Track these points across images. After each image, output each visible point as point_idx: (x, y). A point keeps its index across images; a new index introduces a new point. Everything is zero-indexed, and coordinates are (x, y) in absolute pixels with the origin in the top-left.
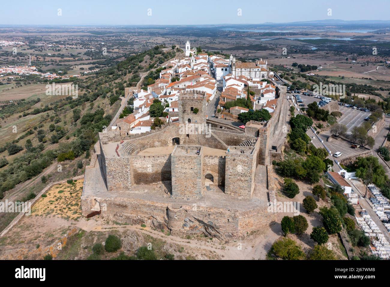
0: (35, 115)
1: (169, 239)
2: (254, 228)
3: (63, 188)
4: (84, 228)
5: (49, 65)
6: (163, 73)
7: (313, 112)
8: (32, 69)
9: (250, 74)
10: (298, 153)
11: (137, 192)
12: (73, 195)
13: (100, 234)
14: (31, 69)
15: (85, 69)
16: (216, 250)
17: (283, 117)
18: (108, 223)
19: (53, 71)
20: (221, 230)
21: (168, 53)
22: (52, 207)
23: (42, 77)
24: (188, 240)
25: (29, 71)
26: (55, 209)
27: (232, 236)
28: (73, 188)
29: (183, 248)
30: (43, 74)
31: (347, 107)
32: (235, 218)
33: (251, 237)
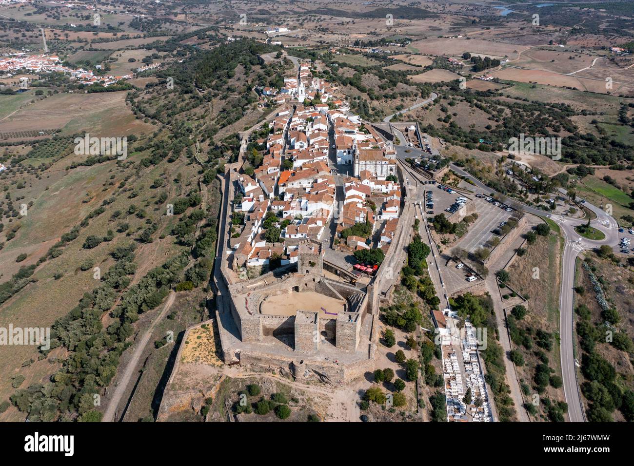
0: (89, 168)
1: (294, 385)
2: (356, 376)
3: (199, 333)
4: (230, 375)
5: (76, 49)
6: (271, 143)
7: (439, 226)
8: (54, 61)
9: (376, 167)
10: (409, 289)
11: (266, 344)
12: (210, 341)
13: (243, 380)
14: (51, 60)
15: (137, 59)
16: (327, 393)
17: (403, 239)
18: (246, 370)
19: (88, 65)
20: (332, 378)
21: (270, 65)
22: (197, 353)
23: (73, 78)
24: (308, 386)
25: (49, 64)
26: (200, 356)
27: (339, 382)
28: (208, 333)
29: (304, 392)
30: (71, 71)
31: (489, 201)
32: (342, 370)
33: (354, 383)
